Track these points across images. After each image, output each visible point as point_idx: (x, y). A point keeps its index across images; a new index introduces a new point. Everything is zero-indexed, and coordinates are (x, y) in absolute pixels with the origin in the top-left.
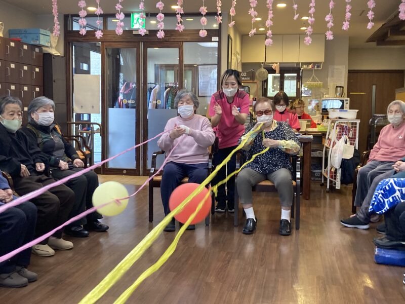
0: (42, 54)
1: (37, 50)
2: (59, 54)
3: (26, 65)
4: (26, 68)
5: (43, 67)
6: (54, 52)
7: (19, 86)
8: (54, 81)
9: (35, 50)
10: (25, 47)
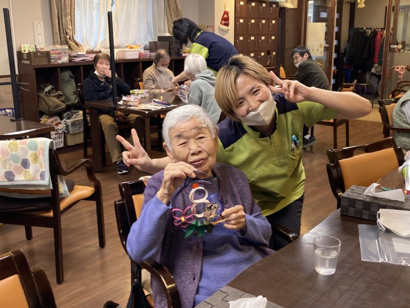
0: (278, 9)
1: (274, 6)
2: (293, 7)
3: (264, 19)
4: (264, 21)
5: (279, 19)
6: (289, 5)
7: (258, 36)
8: (287, 30)
9: (272, 6)
10: (264, 5)
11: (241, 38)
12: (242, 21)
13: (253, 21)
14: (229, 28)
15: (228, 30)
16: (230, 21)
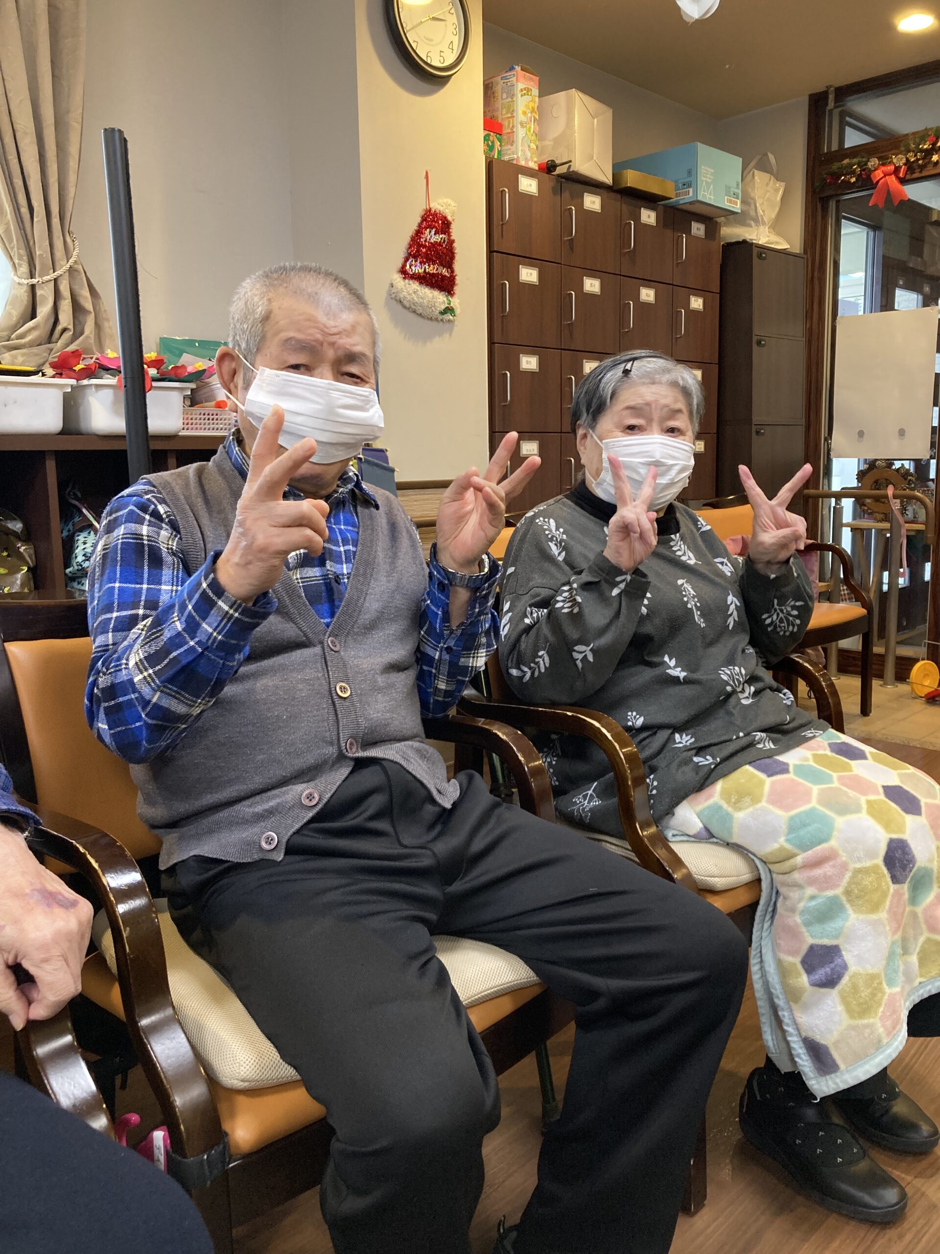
0: (716, 249)
1: (698, 229)
2: (783, 245)
3: (648, 282)
4: (647, 295)
5: (721, 293)
8: (759, 343)
9: (688, 231)
10: (648, 217)
11: (529, 363)
12: (529, 275)
14: (455, 302)
15: (449, 310)
16: (457, 266)
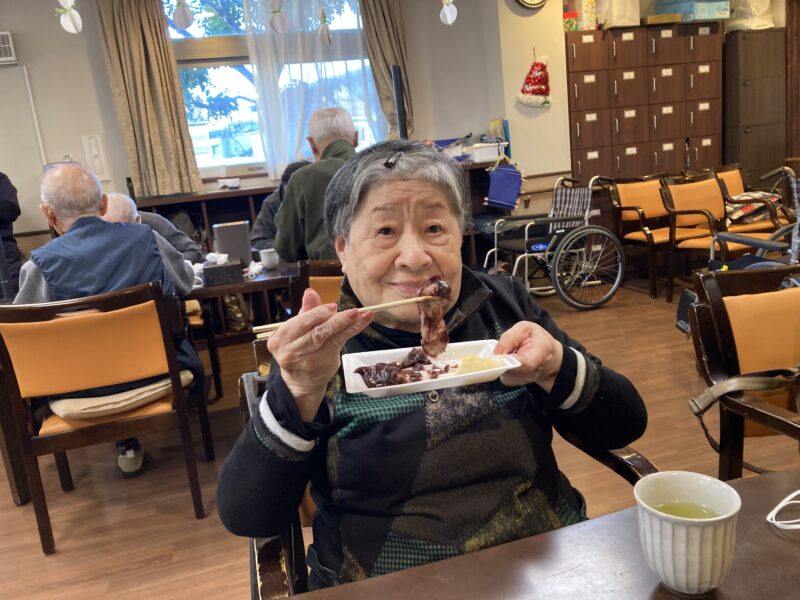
0: (719, 37)
1: (704, 31)
2: (772, 25)
3: (666, 66)
4: (667, 72)
5: (723, 60)
7: (648, 108)
8: (745, 85)
9: (696, 33)
10: (667, 34)
11: (591, 117)
12: (590, 79)
13: (629, 75)
14: (549, 98)
15: (547, 102)
16: (550, 84)
